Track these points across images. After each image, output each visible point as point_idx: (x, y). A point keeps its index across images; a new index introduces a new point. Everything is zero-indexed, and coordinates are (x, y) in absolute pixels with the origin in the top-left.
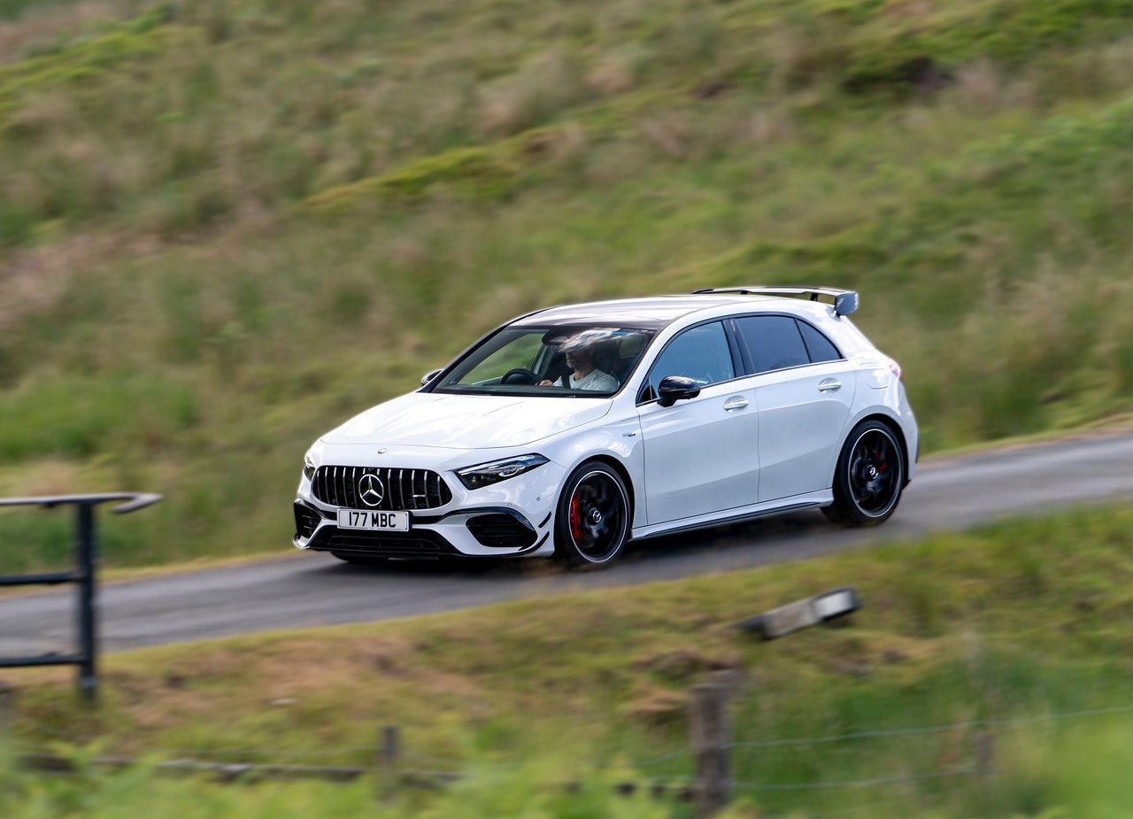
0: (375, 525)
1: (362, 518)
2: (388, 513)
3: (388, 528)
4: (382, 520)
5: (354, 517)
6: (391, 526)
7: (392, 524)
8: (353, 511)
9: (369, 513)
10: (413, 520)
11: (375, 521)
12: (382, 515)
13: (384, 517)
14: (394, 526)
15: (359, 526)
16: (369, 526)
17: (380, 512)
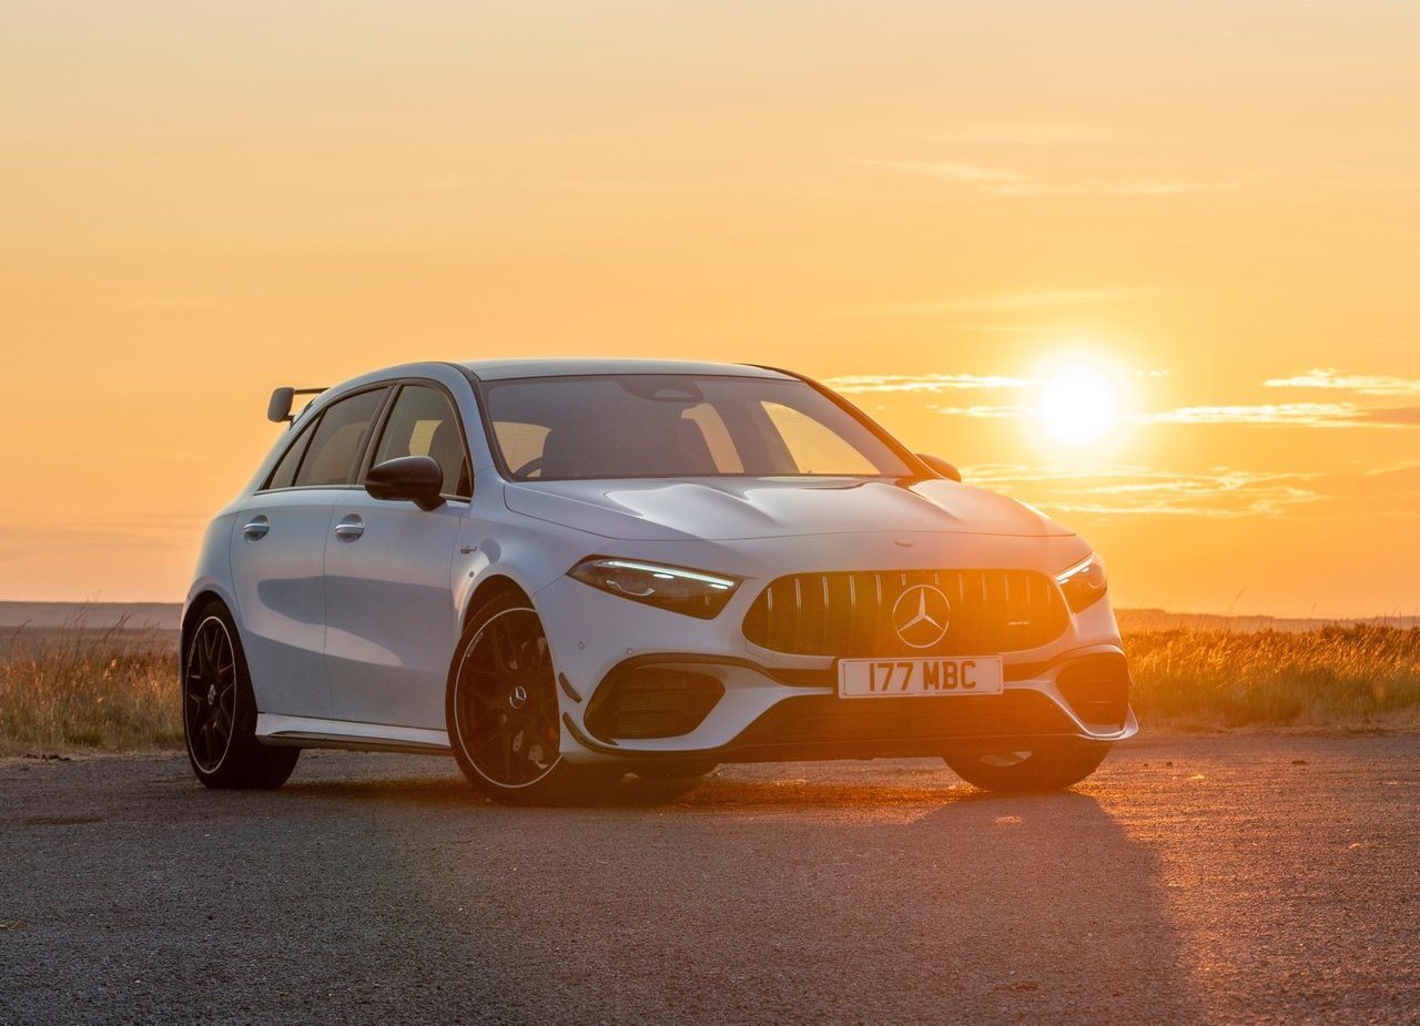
0: (931, 687)
1: (899, 675)
2: (959, 661)
3: (959, 690)
4: (947, 675)
5: (881, 674)
6: (965, 685)
7: (968, 681)
8: (876, 661)
9: (918, 664)
10: (1011, 672)
11: (930, 678)
12: (946, 665)
13: (950, 670)
14: (973, 684)
15: (894, 690)
16: (916, 688)
17: (941, 660)
